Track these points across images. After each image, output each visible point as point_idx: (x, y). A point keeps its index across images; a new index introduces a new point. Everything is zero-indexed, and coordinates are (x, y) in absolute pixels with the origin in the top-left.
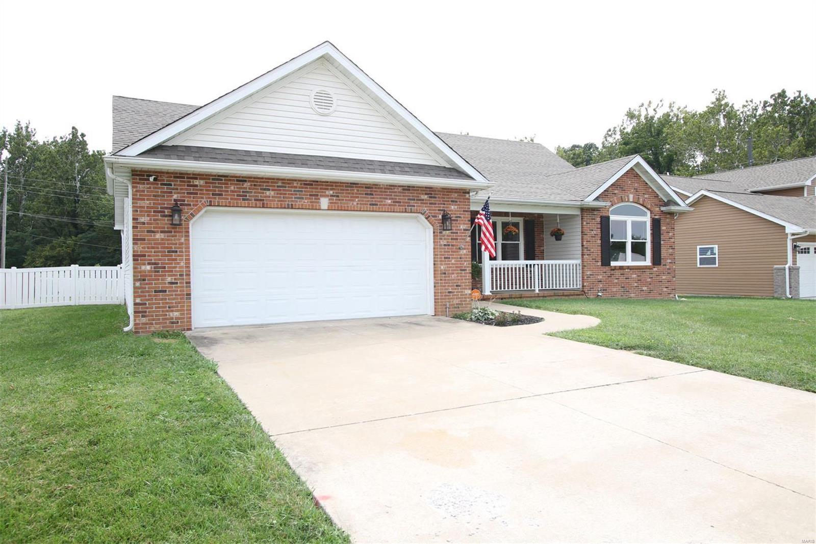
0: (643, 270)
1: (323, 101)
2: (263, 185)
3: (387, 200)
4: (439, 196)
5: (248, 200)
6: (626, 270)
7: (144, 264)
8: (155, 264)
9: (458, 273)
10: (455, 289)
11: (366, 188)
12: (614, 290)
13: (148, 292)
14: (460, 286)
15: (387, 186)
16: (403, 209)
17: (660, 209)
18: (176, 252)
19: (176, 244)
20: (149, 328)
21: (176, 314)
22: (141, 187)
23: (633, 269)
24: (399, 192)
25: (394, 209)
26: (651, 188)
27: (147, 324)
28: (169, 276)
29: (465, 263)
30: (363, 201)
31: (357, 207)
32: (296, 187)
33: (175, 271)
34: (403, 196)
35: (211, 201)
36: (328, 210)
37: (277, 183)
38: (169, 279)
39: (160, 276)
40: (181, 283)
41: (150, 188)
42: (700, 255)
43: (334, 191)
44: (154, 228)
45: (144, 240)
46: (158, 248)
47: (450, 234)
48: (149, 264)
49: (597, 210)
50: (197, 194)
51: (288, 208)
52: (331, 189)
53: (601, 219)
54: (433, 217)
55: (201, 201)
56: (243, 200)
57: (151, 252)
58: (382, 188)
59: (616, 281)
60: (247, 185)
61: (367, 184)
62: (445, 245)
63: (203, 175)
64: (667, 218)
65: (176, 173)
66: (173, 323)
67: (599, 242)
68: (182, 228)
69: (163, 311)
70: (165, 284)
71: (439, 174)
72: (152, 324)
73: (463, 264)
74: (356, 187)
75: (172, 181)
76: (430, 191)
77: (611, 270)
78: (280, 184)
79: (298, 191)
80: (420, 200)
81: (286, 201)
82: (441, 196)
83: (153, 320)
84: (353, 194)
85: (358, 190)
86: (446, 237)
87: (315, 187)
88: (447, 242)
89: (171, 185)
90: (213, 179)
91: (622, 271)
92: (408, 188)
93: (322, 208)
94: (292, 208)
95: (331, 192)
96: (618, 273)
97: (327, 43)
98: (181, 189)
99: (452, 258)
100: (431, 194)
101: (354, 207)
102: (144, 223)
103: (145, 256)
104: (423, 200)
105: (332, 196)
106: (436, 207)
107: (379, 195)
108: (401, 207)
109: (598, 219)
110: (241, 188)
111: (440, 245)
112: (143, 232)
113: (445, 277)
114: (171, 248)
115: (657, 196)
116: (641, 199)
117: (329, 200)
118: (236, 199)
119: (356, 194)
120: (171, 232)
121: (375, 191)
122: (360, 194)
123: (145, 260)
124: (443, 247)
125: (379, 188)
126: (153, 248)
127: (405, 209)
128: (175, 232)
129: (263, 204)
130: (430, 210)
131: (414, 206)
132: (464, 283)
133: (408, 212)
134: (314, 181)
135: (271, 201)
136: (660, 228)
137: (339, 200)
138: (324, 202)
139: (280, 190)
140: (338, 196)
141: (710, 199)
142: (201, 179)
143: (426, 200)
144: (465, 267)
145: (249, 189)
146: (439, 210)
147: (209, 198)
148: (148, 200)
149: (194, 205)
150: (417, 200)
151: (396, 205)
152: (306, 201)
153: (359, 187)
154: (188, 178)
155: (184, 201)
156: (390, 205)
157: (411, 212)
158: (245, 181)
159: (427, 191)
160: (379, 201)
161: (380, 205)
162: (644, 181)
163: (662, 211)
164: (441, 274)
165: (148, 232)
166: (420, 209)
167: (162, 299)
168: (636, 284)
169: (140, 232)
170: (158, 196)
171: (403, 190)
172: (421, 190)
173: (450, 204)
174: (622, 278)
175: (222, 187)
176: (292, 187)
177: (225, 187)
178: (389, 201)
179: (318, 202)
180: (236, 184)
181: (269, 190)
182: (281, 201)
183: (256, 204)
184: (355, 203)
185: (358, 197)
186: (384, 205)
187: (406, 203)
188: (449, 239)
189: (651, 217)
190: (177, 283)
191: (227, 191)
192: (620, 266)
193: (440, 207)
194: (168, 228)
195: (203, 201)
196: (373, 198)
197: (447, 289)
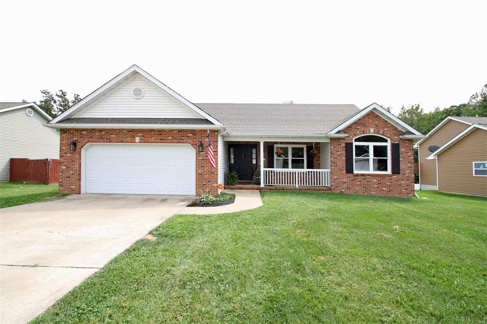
0: (384, 177)
1: (138, 93)
2: (110, 133)
3: (169, 137)
4: (199, 134)
5: (103, 139)
6: (368, 177)
7: (63, 166)
8: (66, 166)
9: (209, 175)
10: (208, 183)
11: (158, 131)
12: (357, 188)
13: (64, 177)
14: (210, 181)
15: (169, 130)
16: (178, 141)
17: (399, 137)
18: (75, 161)
19: (75, 158)
20: (64, 192)
21: (74, 187)
22: (63, 135)
23: (374, 176)
24: (176, 133)
25: (173, 141)
26: (390, 124)
27: (63, 190)
28: (72, 171)
29: (214, 169)
30: (156, 138)
31: (154, 141)
32: (124, 133)
33: (74, 169)
34: (178, 135)
35: (88, 140)
36: (139, 142)
37: (116, 131)
38: (72, 172)
39: (69, 171)
40: (76, 174)
41: (66, 135)
42: (475, 168)
43: (142, 134)
44: (67, 151)
45: (63, 156)
46: (68, 160)
47: (205, 154)
48: (65, 166)
49: (342, 139)
50: (83, 137)
51: (121, 142)
52: (141, 133)
53: (346, 145)
54: (195, 145)
55: (85, 140)
56: (102, 139)
57: (66, 161)
58: (167, 131)
59: (359, 183)
60: (103, 133)
61: (159, 130)
62: (201, 160)
63: (86, 129)
64: (406, 143)
65: (76, 129)
66: (72, 190)
67: (344, 158)
68: (77, 152)
69: (69, 185)
70: (70, 174)
71: (193, 123)
72: (65, 190)
73: (213, 170)
74: (153, 131)
75: (74, 132)
76: (193, 132)
77: (354, 176)
78: (117, 132)
79: (125, 134)
80: (187, 136)
81: (120, 139)
82: (200, 134)
83: (65, 189)
84: (152, 135)
85: (154, 133)
86: (202, 155)
87: (133, 133)
88: (203, 158)
89: (74, 134)
90: (90, 131)
91: (364, 177)
92: (180, 131)
93: (136, 142)
94: (123, 142)
95: (141, 134)
96: (360, 178)
97: (134, 66)
98: (78, 136)
99: (206, 166)
100: (194, 133)
101: (152, 141)
102: (63, 150)
103: (63, 163)
104: (189, 136)
105: (141, 136)
106: (197, 140)
107: (165, 135)
108: (177, 141)
109: (344, 145)
110: (101, 134)
111: (199, 160)
112: (63, 153)
113: (201, 176)
114: (73, 159)
115: (396, 129)
116: (381, 131)
117: (140, 138)
118: (99, 139)
119: (153, 135)
120: (73, 153)
121: (163, 133)
122: (155, 135)
123: (63, 164)
124: (200, 160)
125: (165, 132)
126: (66, 160)
127: (179, 141)
128: (74, 153)
129: (110, 141)
130: (193, 141)
131: (184, 140)
132: (213, 180)
133: (181, 143)
134: (133, 130)
135: (113, 139)
136: (399, 150)
137: (145, 138)
138: (137, 139)
139: (117, 134)
140: (144, 136)
141: (481, 130)
142: (85, 131)
143: (191, 136)
144: (214, 171)
145: (104, 134)
146: (198, 141)
147: (88, 139)
148: (65, 140)
149: (82, 142)
150: (186, 136)
151: (174, 140)
152: (129, 139)
153: (155, 131)
154: (80, 131)
155: (78, 140)
156: (171, 140)
157: (182, 143)
158: (103, 131)
159: (192, 132)
160: (165, 138)
161: (166, 140)
162: (384, 120)
163: (401, 139)
164: (199, 174)
165: (65, 153)
166: (187, 141)
167: (69, 180)
168: (376, 186)
169: (62, 153)
170: (69, 139)
171: (178, 132)
172: (188, 132)
173: (205, 138)
174: (364, 182)
175: (93, 134)
176: (123, 133)
177: (95, 134)
178: (170, 138)
179: (134, 139)
180: (99, 133)
181: (112, 134)
182: (118, 139)
183: (107, 141)
184: (152, 139)
185: (154, 136)
186: (168, 140)
187: (180, 138)
188: (204, 156)
189: (391, 143)
190: (74, 174)
191: (95, 136)
192: (361, 174)
193: (199, 140)
194: (72, 151)
195: (86, 140)
196: (162, 136)
197: (202, 183)
